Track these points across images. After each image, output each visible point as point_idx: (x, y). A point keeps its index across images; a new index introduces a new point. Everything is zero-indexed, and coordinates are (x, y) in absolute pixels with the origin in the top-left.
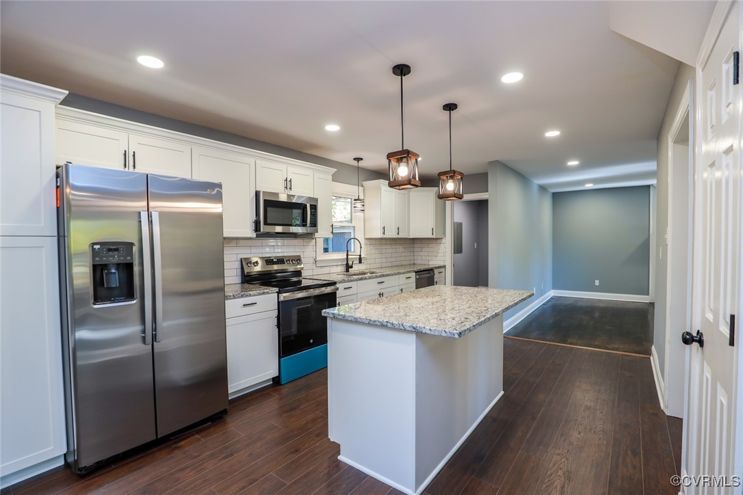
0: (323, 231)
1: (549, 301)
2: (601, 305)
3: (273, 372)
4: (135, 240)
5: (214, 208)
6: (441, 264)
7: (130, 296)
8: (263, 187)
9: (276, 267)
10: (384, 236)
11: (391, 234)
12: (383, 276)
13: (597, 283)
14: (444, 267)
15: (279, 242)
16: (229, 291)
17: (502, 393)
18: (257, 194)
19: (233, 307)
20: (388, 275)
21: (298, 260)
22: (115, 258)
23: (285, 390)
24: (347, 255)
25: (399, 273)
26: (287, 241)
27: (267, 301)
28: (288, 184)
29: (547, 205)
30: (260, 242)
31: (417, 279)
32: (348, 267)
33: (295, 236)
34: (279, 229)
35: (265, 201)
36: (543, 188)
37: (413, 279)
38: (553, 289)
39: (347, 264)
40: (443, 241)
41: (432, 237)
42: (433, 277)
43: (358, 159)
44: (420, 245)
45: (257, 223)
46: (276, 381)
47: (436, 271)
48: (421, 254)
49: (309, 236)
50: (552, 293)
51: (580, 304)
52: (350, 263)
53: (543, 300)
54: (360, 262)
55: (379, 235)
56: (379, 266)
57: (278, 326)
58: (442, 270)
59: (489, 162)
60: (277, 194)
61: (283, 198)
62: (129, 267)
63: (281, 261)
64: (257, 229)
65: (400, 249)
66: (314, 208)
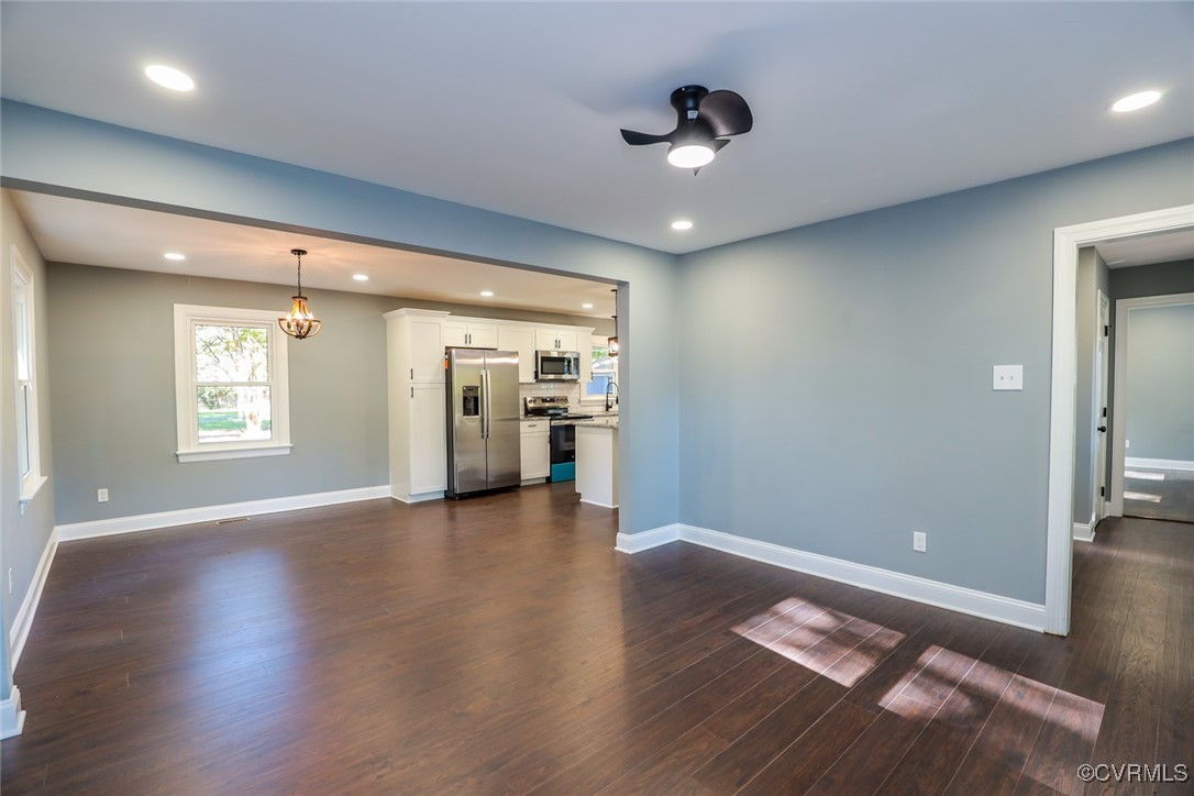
0: (584, 378)
3: (547, 473)
4: (479, 385)
5: (514, 361)
7: (477, 413)
8: (541, 348)
9: (547, 404)
15: (552, 385)
16: (521, 417)
18: (537, 352)
19: (524, 425)
21: (566, 400)
22: (471, 394)
23: (553, 486)
24: (607, 397)
26: (556, 385)
27: (543, 425)
28: (558, 344)
30: (537, 385)
32: (608, 407)
33: (563, 381)
34: (551, 377)
35: (542, 358)
39: (607, 405)
45: (536, 373)
46: (549, 480)
49: (574, 381)
52: (610, 404)
57: (550, 442)
60: (548, 352)
61: (555, 355)
62: (476, 399)
63: (552, 400)
64: (536, 377)
66: (577, 360)
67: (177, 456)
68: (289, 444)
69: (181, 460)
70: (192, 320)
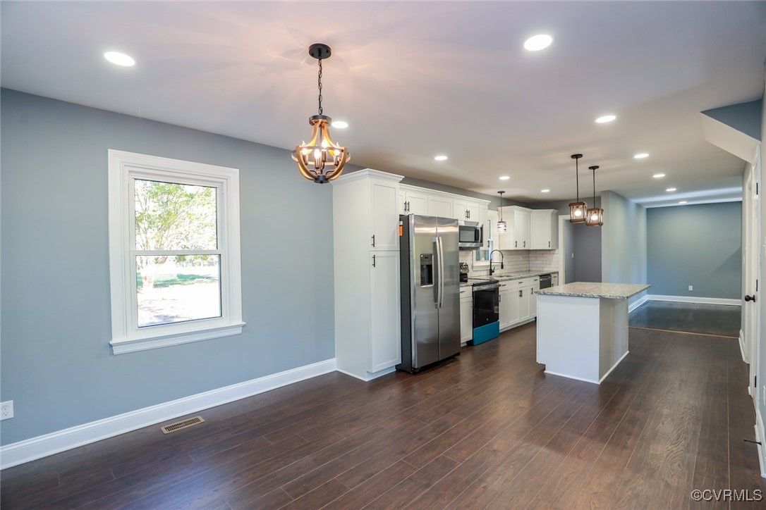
0: (484, 245)
1: (644, 304)
2: (695, 308)
3: (470, 337)
4: (433, 252)
6: (555, 270)
7: (431, 282)
10: (517, 249)
11: (520, 247)
12: (522, 278)
13: (691, 288)
14: (558, 273)
17: (628, 352)
20: (525, 277)
21: (466, 266)
22: (427, 262)
23: (477, 349)
24: (491, 263)
25: (531, 277)
27: (468, 291)
28: (468, 215)
29: (642, 218)
31: (541, 282)
32: (491, 272)
36: (639, 206)
37: (538, 282)
38: (648, 294)
39: (491, 270)
40: (556, 251)
41: (548, 248)
42: (550, 281)
43: (501, 192)
44: (535, 255)
46: (470, 343)
47: (552, 276)
48: (536, 262)
49: (479, 249)
50: (646, 298)
51: (675, 306)
52: (493, 268)
53: (639, 303)
54: (502, 268)
55: (512, 247)
56: (513, 270)
57: (473, 307)
58: (556, 275)
59: (603, 191)
62: (430, 267)
65: (521, 258)
66: (482, 231)
67: (111, 346)
68: (240, 322)
69: (116, 351)
70: (130, 171)
